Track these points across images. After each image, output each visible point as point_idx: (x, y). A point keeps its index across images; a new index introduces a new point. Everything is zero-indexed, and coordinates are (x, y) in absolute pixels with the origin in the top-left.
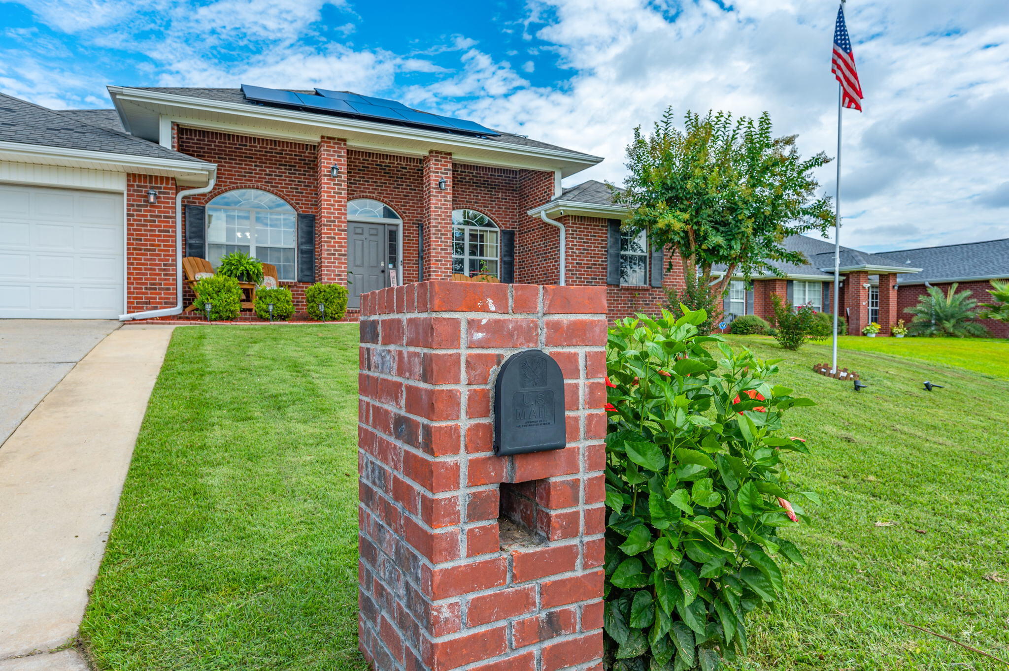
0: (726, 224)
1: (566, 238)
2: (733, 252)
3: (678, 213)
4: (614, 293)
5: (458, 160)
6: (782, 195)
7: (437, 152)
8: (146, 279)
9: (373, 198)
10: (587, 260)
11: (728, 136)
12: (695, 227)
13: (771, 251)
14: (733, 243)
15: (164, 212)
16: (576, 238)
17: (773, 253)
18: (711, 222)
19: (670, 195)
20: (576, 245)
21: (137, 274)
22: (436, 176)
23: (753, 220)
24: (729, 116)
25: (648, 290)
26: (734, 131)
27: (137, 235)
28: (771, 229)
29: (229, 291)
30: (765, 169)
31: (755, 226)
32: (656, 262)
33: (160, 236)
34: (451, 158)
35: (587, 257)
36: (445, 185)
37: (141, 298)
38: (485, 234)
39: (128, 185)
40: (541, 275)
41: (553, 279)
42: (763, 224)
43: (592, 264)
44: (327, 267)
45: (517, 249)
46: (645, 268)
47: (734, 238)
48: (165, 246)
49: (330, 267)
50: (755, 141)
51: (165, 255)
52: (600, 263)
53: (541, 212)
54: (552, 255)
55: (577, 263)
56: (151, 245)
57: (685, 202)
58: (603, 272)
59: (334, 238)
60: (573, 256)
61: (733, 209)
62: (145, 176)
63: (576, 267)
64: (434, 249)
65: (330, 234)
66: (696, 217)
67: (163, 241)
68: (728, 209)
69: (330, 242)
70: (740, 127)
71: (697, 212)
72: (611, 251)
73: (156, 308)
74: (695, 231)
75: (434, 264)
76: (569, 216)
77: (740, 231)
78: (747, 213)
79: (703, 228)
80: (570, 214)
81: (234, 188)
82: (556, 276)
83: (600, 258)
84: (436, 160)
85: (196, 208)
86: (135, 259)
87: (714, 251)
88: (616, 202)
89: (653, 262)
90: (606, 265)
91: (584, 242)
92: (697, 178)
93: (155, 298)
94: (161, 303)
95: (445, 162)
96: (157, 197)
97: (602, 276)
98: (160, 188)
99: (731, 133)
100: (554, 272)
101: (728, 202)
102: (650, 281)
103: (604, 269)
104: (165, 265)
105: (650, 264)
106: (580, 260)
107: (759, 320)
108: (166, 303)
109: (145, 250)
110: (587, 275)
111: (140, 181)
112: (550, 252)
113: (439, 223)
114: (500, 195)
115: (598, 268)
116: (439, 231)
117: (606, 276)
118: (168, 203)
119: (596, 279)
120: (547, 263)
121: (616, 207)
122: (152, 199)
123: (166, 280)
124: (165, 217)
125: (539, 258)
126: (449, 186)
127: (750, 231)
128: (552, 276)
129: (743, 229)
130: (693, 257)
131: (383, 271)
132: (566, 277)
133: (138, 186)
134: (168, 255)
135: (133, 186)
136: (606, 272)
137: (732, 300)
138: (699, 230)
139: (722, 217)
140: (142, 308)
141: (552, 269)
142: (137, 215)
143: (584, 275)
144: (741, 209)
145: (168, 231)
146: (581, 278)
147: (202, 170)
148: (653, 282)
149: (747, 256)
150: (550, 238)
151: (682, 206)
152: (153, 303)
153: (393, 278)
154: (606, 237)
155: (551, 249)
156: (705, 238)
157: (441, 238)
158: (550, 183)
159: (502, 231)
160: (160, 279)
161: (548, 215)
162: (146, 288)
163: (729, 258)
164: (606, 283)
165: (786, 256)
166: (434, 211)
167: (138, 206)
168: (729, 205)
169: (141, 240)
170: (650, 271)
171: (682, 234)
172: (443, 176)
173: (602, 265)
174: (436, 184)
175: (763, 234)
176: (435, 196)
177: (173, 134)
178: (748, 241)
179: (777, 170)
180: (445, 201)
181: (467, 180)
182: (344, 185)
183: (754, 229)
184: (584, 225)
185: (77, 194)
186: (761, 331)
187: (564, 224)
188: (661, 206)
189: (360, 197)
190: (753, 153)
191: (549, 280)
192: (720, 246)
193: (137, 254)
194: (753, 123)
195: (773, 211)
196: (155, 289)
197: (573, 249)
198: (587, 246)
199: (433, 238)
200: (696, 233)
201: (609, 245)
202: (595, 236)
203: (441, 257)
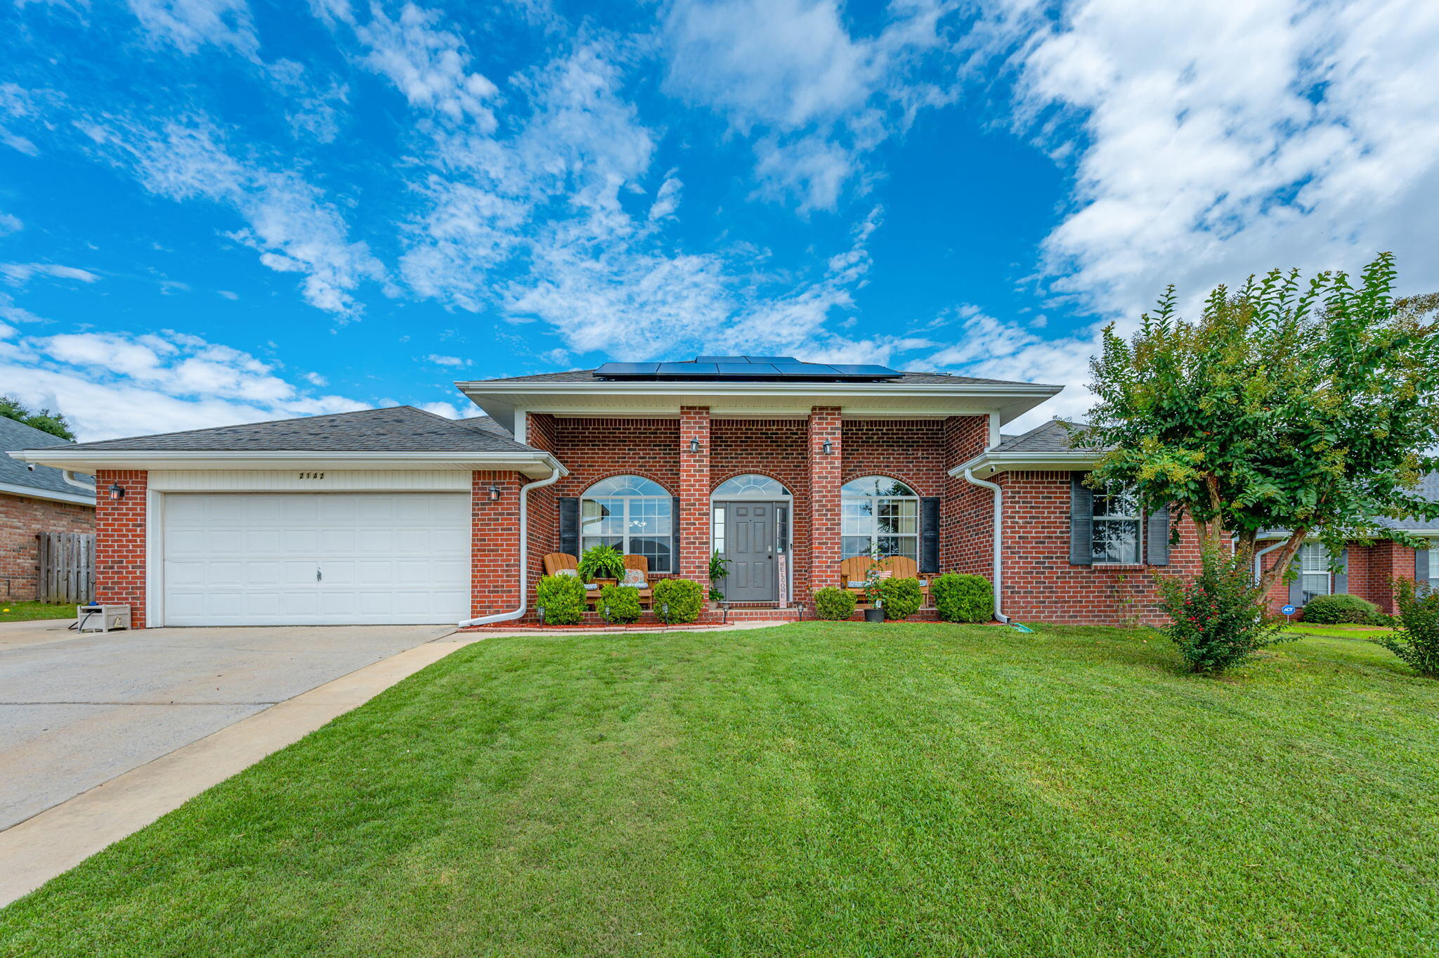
0: (1287, 461)
1: (1003, 503)
2: (1299, 510)
3: (1183, 452)
4: (1082, 577)
5: (850, 415)
6: (1414, 400)
7: (822, 408)
8: (489, 582)
9: (757, 473)
10: (1036, 532)
11: (1288, 311)
12: (1219, 473)
13: (1388, 502)
14: (1300, 494)
15: (508, 509)
16: (1018, 502)
17: (1392, 506)
18: (1254, 461)
19: (1168, 425)
20: (1019, 512)
21: (481, 576)
22: (819, 439)
23: (1346, 450)
24: (1294, 276)
25: (1141, 571)
26: (1302, 300)
27: (482, 535)
28: (1388, 463)
29: (567, 591)
30: (1375, 356)
31: (1349, 461)
32: (1156, 528)
33: (503, 535)
34: (839, 414)
35: (1037, 527)
36: (831, 449)
37: (484, 602)
38: (900, 504)
39: (474, 484)
40: (971, 554)
41: (986, 560)
42: (1368, 456)
43: (1045, 538)
44: (686, 558)
45: (943, 520)
46: (1137, 537)
47: (1303, 484)
48: (507, 545)
49: (690, 558)
50: (1350, 310)
51: (507, 555)
52: (1058, 534)
53: (966, 471)
54: (985, 528)
55: (1020, 537)
56: (494, 545)
57: (1199, 434)
58: (1063, 548)
59: (694, 524)
60: (1014, 527)
61: (1300, 436)
62: (489, 472)
63: (1019, 543)
64: (817, 529)
65: (690, 519)
66: (1220, 456)
67: (506, 540)
68: (1290, 436)
69: (690, 529)
70: (1317, 291)
71: (1224, 447)
72: (1077, 517)
73: (498, 612)
74: (1220, 479)
75: (817, 548)
76: (1007, 473)
77: (1316, 472)
78: (1332, 439)
79: (1235, 473)
80: (1009, 470)
81: (607, 477)
82: (990, 555)
83: (1058, 527)
84: (820, 419)
85: (569, 501)
86: (479, 561)
87: (1260, 510)
88: (1078, 445)
89: (1149, 528)
90: (1068, 537)
91: (1032, 507)
92: (1222, 390)
93: (497, 602)
94: (502, 607)
95: (832, 419)
96: (499, 494)
97: (1061, 553)
98: (503, 483)
99: (1294, 306)
100: (987, 551)
101: (1289, 425)
102: (1145, 557)
103: (1065, 543)
104: (507, 566)
105: (1145, 532)
106: (1024, 532)
107: (1359, 601)
108: (507, 607)
109: (489, 550)
110: (1036, 553)
111: (484, 479)
112: (982, 524)
113: (824, 496)
114: (920, 453)
115: (1056, 543)
116: (824, 506)
117: (1068, 553)
118: (511, 499)
119: (1052, 558)
120: (979, 539)
121: (1080, 453)
122: (493, 496)
123: (507, 581)
124: (508, 514)
125: (969, 532)
126: (837, 448)
127: (1339, 469)
128: (985, 556)
129: (1323, 468)
130: (1218, 520)
131: (770, 557)
132: (1003, 558)
133: (483, 483)
134: (510, 555)
135: (478, 484)
136: (1069, 548)
137: (1304, 572)
138: (1227, 476)
139: (1277, 451)
140: (485, 612)
141: (985, 546)
142: (482, 515)
143: (1031, 553)
144: (1320, 433)
145: (511, 529)
146: (1027, 558)
147: (535, 460)
148: (1150, 559)
149: (1332, 513)
150: (982, 505)
151: (1192, 440)
152: (495, 607)
153: (782, 564)
154: (1069, 498)
155: (984, 519)
156: (1240, 489)
157: (826, 515)
158: (983, 431)
159: (922, 499)
160: (502, 581)
161: (974, 474)
162: (489, 592)
163: (1293, 519)
164: (1069, 563)
165: (1425, 510)
166: (817, 482)
167: (483, 504)
168: (1292, 430)
169: (484, 540)
170: (1145, 542)
171: (1192, 486)
172: (829, 437)
173: (1062, 537)
174: (820, 448)
175: (1368, 473)
176: (818, 463)
177: (527, 424)
178: (1335, 488)
179: (1403, 354)
180: (832, 468)
181: (875, 439)
182: (706, 461)
183: (1348, 466)
184: (1032, 483)
185: (432, 497)
186: (1362, 619)
187: (1000, 485)
188: (1148, 442)
189: (742, 473)
190: (1343, 335)
191: (982, 561)
192: (1272, 501)
193: (481, 556)
194: (1347, 279)
195: (1392, 431)
196: (498, 592)
197: (1014, 518)
198: (1036, 513)
199: (816, 515)
200: (1223, 483)
201: (1073, 507)
202: (1050, 498)
203: (827, 539)
